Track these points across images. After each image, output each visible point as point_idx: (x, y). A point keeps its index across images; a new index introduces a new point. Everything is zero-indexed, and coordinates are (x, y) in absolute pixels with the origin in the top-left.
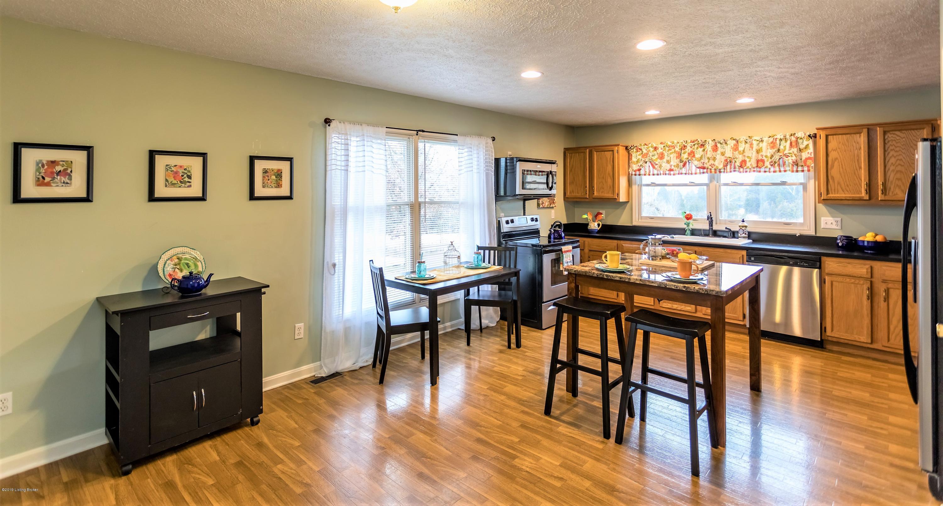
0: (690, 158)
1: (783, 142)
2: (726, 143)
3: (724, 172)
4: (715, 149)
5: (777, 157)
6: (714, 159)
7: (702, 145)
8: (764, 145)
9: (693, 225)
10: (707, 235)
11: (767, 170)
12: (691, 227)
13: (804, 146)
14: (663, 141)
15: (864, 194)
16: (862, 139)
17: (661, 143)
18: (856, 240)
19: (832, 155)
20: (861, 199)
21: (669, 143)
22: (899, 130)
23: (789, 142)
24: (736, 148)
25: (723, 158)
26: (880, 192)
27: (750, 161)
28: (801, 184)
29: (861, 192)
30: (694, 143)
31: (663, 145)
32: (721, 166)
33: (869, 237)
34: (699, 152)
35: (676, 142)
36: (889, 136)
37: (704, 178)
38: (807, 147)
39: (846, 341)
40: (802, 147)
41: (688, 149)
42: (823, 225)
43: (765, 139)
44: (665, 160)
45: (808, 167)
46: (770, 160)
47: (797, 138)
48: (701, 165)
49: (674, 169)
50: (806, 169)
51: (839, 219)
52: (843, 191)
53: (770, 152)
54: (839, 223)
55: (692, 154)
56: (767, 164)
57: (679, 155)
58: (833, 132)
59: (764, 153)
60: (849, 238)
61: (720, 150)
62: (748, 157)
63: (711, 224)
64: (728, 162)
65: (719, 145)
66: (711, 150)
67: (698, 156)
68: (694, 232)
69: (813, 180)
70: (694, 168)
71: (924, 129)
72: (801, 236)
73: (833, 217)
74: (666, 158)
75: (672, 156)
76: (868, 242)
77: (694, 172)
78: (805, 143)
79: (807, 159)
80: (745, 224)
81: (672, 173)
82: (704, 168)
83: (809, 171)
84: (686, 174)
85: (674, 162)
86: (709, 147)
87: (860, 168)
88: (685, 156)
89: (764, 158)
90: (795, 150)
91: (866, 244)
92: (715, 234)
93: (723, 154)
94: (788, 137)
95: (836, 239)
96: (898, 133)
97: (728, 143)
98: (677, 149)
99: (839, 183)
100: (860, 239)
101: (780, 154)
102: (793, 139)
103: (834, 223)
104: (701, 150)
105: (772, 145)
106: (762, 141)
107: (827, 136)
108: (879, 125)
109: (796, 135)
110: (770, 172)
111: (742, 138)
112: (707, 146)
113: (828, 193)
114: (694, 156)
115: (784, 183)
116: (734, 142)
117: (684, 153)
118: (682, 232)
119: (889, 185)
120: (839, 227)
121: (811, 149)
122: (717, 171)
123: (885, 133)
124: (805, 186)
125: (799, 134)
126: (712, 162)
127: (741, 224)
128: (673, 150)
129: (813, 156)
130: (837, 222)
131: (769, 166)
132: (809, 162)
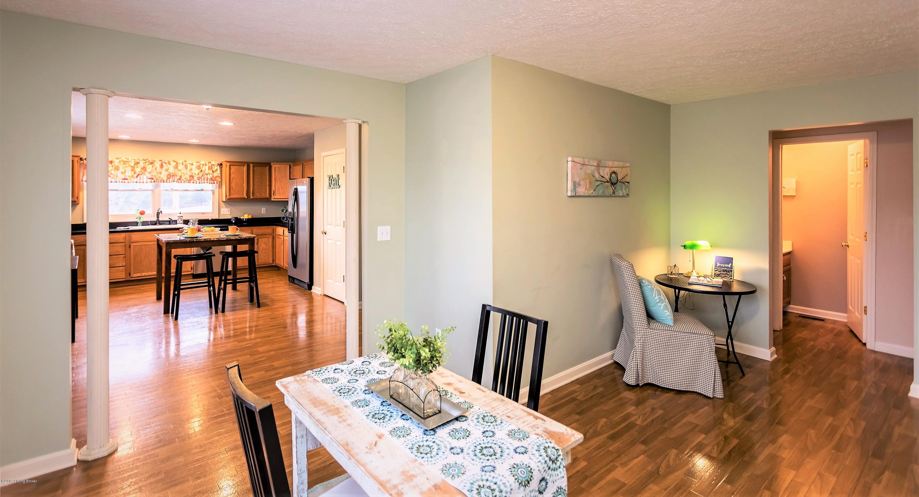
0: (143, 171)
1: (204, 166)
2: (169, 163)
3: (167, 182)
4: (162, 166)
5: (201, 175)
6: (161, 173)
7: (152, 163)
8: (194, 167)
9: (143, 219)
10: (155, 224)
11: (195, 182)
12: (142, 220)
13: (215, 169)
14: (119, 157)
15: (245, 196)
16: (245, 168)
17: (117, 158)
18: (240, 219)
19: (232, 176)
20: (244, 198)
21: (124, 160)
22: (259, 166)
23: (207, 167)
24: (176, 167)
25: (167, 173)
26: (251, 195)
27: (184, 176)
28: (211, 190)
29: (244, 195)
30: (146, 161)
31: (119, 160)
32: (165, 178)
33: (246, 217)
34: (149, 168)
35: (130, 159)
36: (255, 168)
37: (150, 186)
38: (216, 170)
39: (241, 267)
40: (214, 170)
41: (141, 164)
42: (222, 213)
43: (194, 163)
44: (120, 171)
45: (217, 181)
46: (197, 176)
47: (212, 165)
48: (151, 177)
49: (129, 178)
50: (215, 182)
51: (230, 209)
52: (237, 194)
53: (197, 171)
54: (230, 211)
55: (144, 169)
56: (195, 178)
57: (133, 169)
58: (232, 164)
59: (193, 172)
60: (236, 218)
61: (165, 168)
62: (183, 173)
63: (158, 217)
64: (169, 176)
65: (164, 164)
66: (159, 167)
67: (148, 170)
68: (144, 223)
69: (218, 188)
70: (145, 177)
71: (267, 167)
72: (212, 220)
73: (227, 208)
74: (121, 170)
75: (127, 169)
76: (245, 219)
77: (145, 181)
78: (216, 168)
79: (216, 177)
80: (181, 215)
81: (126, 181)
82: (152, 179)
83: (217, 183)
84: (137, 182)
85: (129, 173)
86: (157, 164)
87: (244, 183)
88: (138, 170)
89: (194, 175)
90: (211, 172)
91: (244, 220)
92: (161, 223)
93: (167, 170)
94: (207, 163)
95: (231, 219)
96: (258, 167)
97: (171, 163)
98: (132, 164)
99: (235, 191)
100: (242, 218)
101: (203, 173)
102: (210, 165)
103: (227, 211)
104: (151, 166)
105: (198, 167)
106: (192, 164)
107: (230, 166)
108: (252, 163)
109: (211, 163)
110: (196, 183)
111: (180, 161)
112: (155, 163)
113: (230, 196)
114: (146, 170)
115: (202, 190)
116: (175, 163)
117: (137, 167)
118: (136, 224)
119: (254, 191)
120: (229, 213)
121: (219, 172)
122: (162, 181)
123: (254, 167)
124: (213, 192)
125: (213, 163)
126: (159, 175)
127: (179, 215)
128: (128, 165)
129: (219, 175)
130: (228, 210)
131: (197, 180)
132: (218, 178)
